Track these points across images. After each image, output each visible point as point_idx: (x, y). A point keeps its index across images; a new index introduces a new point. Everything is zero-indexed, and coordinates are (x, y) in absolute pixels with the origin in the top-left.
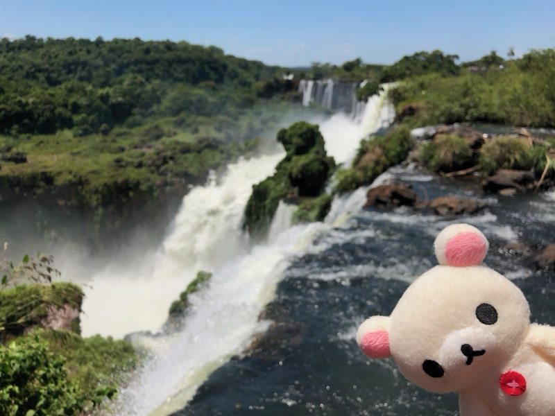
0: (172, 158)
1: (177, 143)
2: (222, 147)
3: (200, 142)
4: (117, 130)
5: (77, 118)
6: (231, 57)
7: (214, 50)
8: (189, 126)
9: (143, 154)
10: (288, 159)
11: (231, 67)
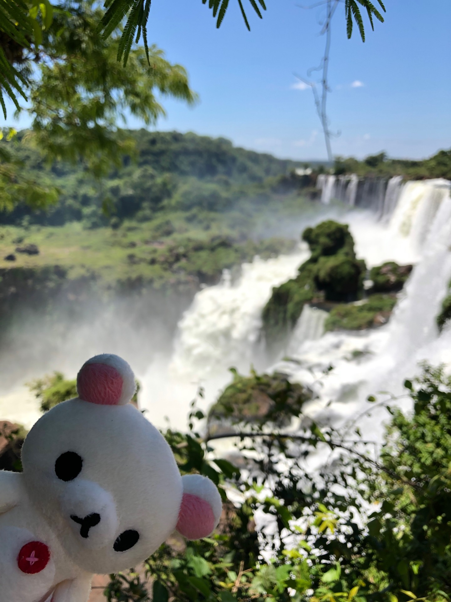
0: (185, 256)
1: (189, 240)
2: (236, 245)
3: (213, 240)
4: (127, 224)
5: (87, 211)
6: (240, 150)
7: (222, 142)
8: (200, 222)
9: (155, 251)
10: (313, 260)
11: (241, 160)
